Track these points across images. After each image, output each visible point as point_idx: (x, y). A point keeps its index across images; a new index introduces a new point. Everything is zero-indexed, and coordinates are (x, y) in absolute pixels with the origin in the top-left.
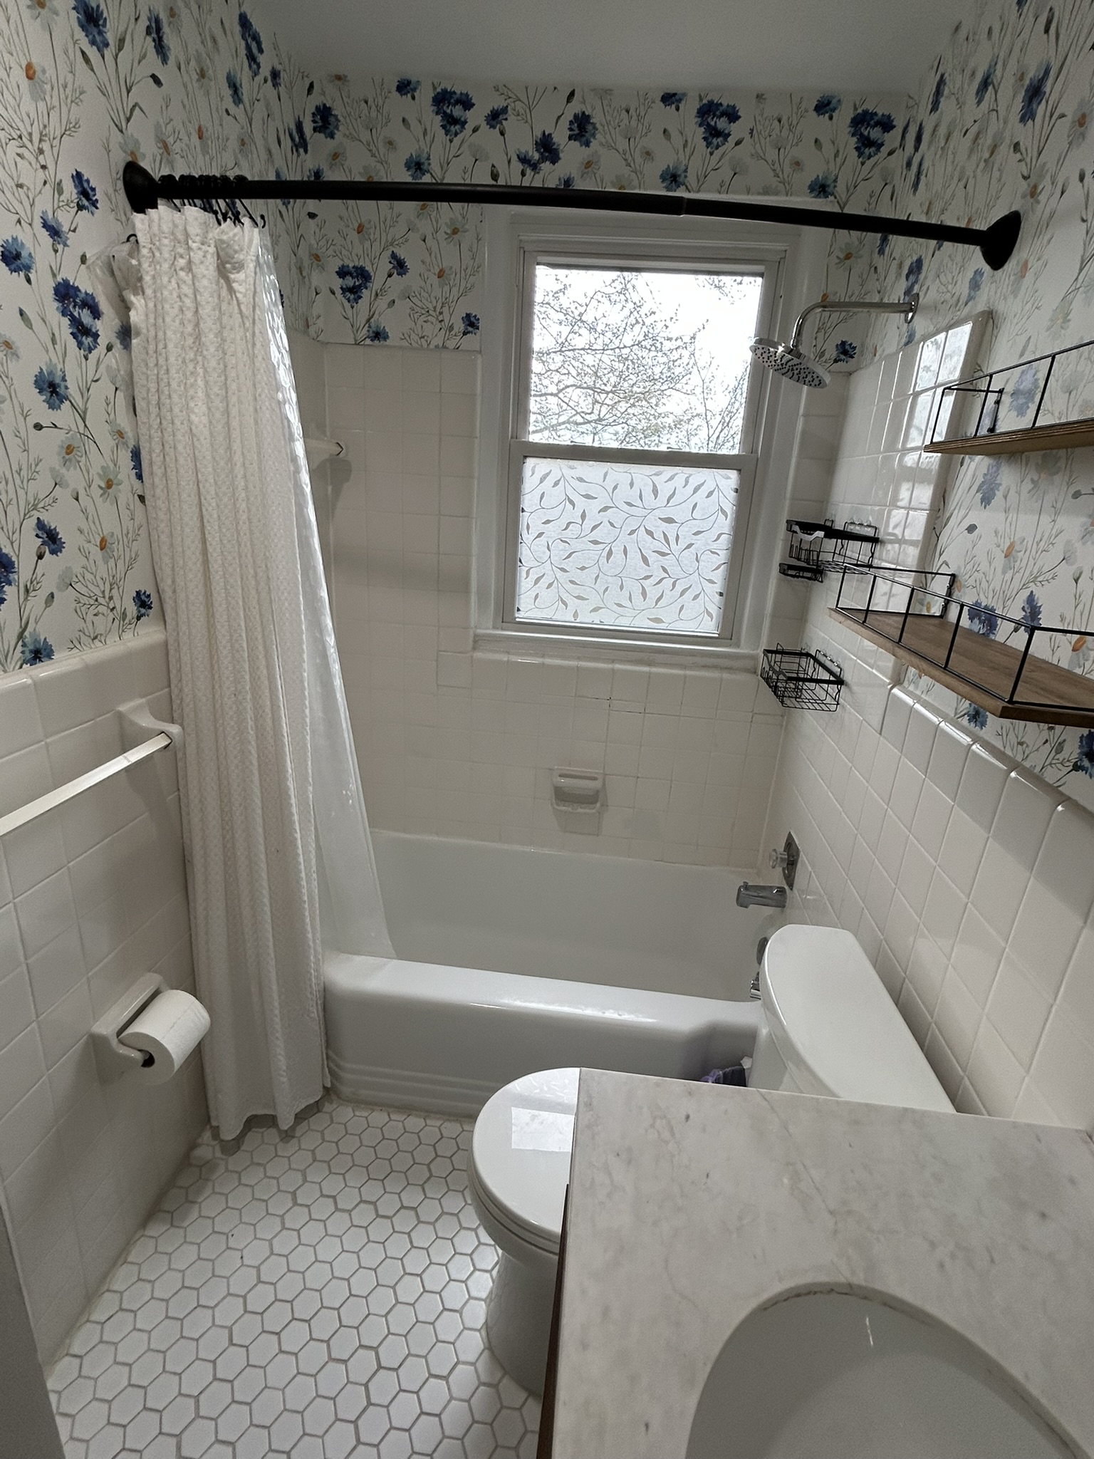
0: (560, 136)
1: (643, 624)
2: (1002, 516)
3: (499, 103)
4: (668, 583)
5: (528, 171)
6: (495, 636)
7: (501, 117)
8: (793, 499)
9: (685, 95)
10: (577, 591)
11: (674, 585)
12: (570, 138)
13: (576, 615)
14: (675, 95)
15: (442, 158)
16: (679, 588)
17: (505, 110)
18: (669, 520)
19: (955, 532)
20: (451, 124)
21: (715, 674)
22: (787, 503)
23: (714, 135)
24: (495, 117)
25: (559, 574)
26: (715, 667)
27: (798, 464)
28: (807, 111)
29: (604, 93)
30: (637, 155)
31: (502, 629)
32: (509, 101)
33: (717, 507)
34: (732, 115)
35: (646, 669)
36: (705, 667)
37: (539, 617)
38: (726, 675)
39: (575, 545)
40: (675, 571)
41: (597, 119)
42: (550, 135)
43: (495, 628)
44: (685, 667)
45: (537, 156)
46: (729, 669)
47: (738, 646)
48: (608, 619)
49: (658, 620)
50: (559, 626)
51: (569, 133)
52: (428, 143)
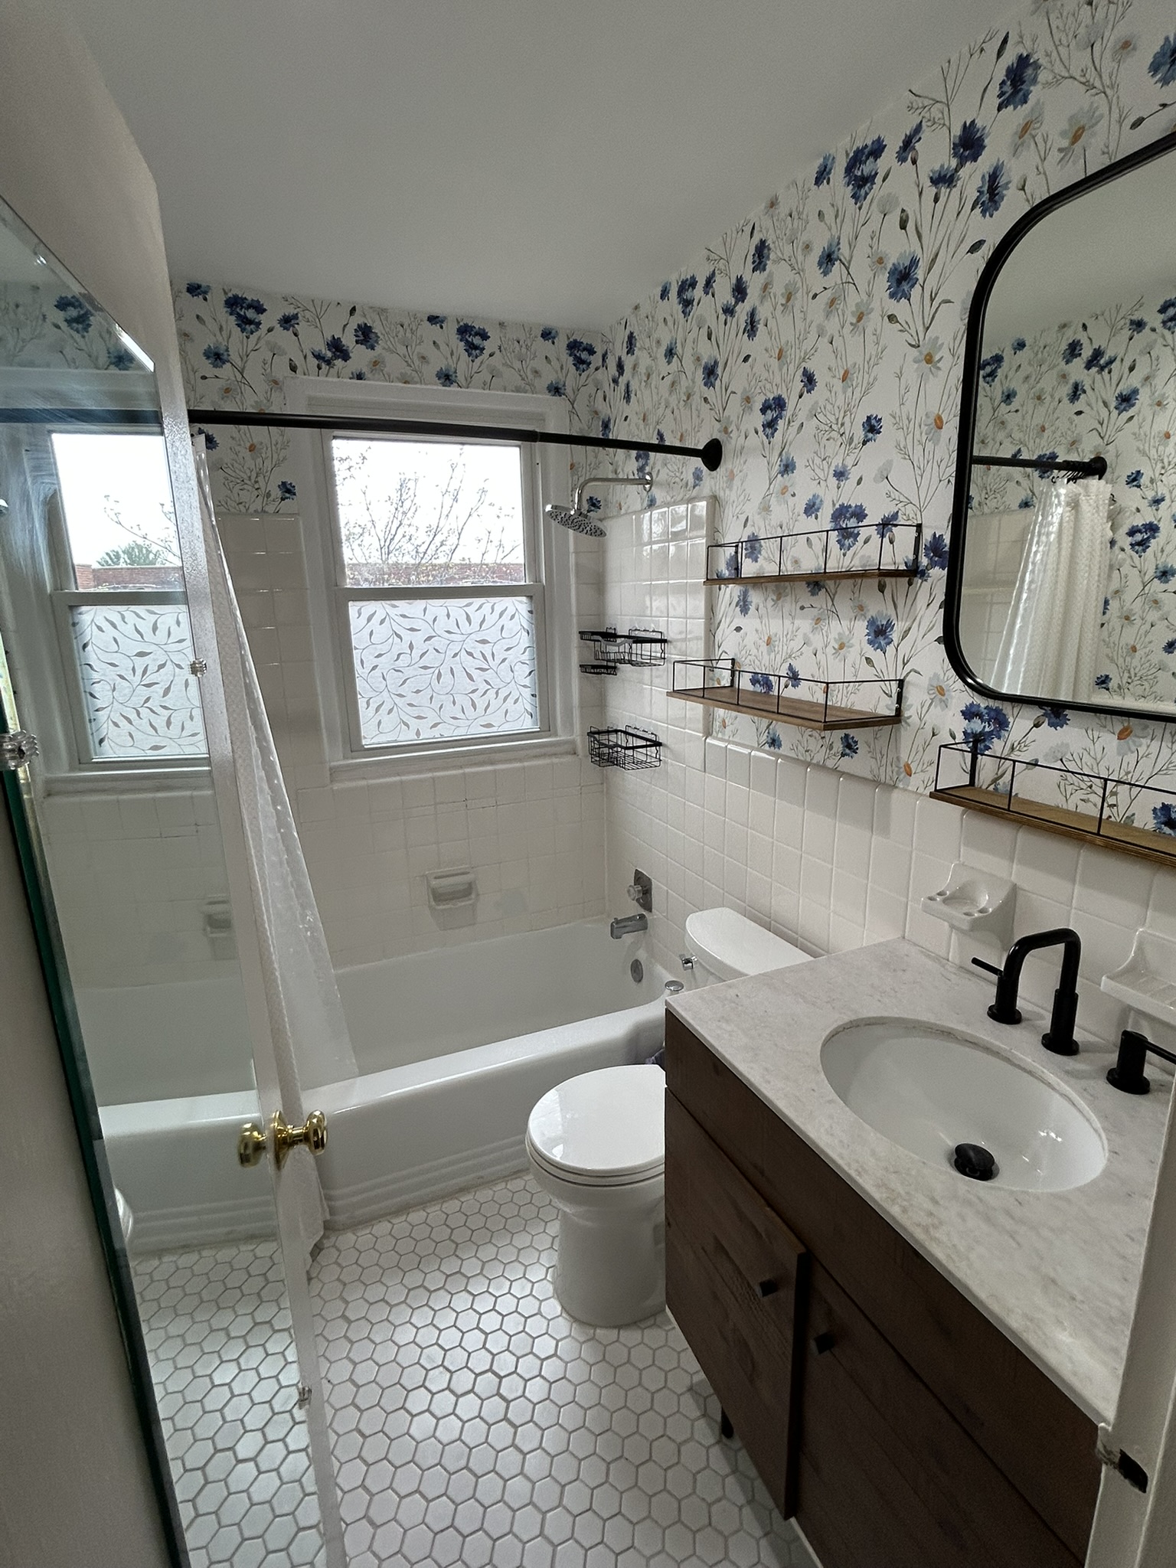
0: (348, 340)
1: (477, 731)
2: (758, 621)
3: (290, 311)
4: (491, 694)
5: (323, 365)
6: (348, 765)
7: (293, 322)
8: (579, 615)
9: (445, 318)
10: (415, 712)
11: (497, 693)
12: (357, 342)
13: (418, 733)
14: (438, 317)
15: (241, 350)
16: (502, 696)
17: (296, 317)
18: (484, 642)
19: (727, 632)
20: (246, 324)
21: (547, 761)
22: (575, 620)
23: (472, 348)
24: (287, 322)
25: (397, 700)
26: (544, 755)
27: (577, 588)
28: (536, 337)
29: (382, 312)
30: (415, 358)
31: (352, 758)
32: (298, 310)
33: (520, 627)
34: (484, 336)
35: (490, 768)
36: (536, 757)
37: (385, 740)
38: (555, 760)
39: (408, 672)
40: (496, 682)
41: (377, 329)
42: (339, 339)
43: (345, 758)
44: (520, 760)
45: (329, 354)
46: (555, 755)
47: (556, 735)
48: (448, 732)
49: (489, 725)
50: (404, 746)
51: (355, 338)
52: (225, 336)
